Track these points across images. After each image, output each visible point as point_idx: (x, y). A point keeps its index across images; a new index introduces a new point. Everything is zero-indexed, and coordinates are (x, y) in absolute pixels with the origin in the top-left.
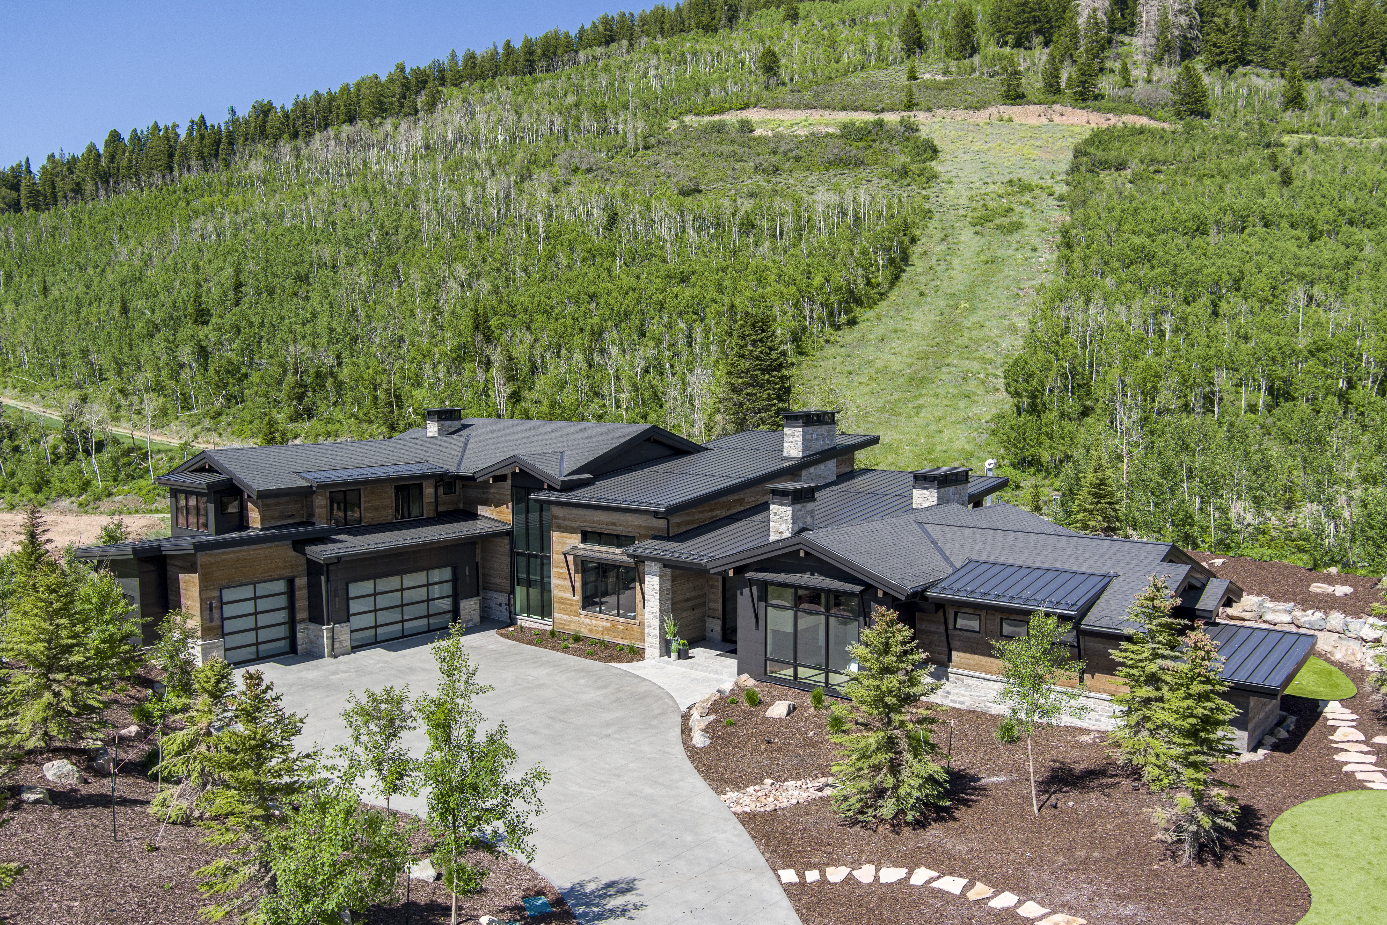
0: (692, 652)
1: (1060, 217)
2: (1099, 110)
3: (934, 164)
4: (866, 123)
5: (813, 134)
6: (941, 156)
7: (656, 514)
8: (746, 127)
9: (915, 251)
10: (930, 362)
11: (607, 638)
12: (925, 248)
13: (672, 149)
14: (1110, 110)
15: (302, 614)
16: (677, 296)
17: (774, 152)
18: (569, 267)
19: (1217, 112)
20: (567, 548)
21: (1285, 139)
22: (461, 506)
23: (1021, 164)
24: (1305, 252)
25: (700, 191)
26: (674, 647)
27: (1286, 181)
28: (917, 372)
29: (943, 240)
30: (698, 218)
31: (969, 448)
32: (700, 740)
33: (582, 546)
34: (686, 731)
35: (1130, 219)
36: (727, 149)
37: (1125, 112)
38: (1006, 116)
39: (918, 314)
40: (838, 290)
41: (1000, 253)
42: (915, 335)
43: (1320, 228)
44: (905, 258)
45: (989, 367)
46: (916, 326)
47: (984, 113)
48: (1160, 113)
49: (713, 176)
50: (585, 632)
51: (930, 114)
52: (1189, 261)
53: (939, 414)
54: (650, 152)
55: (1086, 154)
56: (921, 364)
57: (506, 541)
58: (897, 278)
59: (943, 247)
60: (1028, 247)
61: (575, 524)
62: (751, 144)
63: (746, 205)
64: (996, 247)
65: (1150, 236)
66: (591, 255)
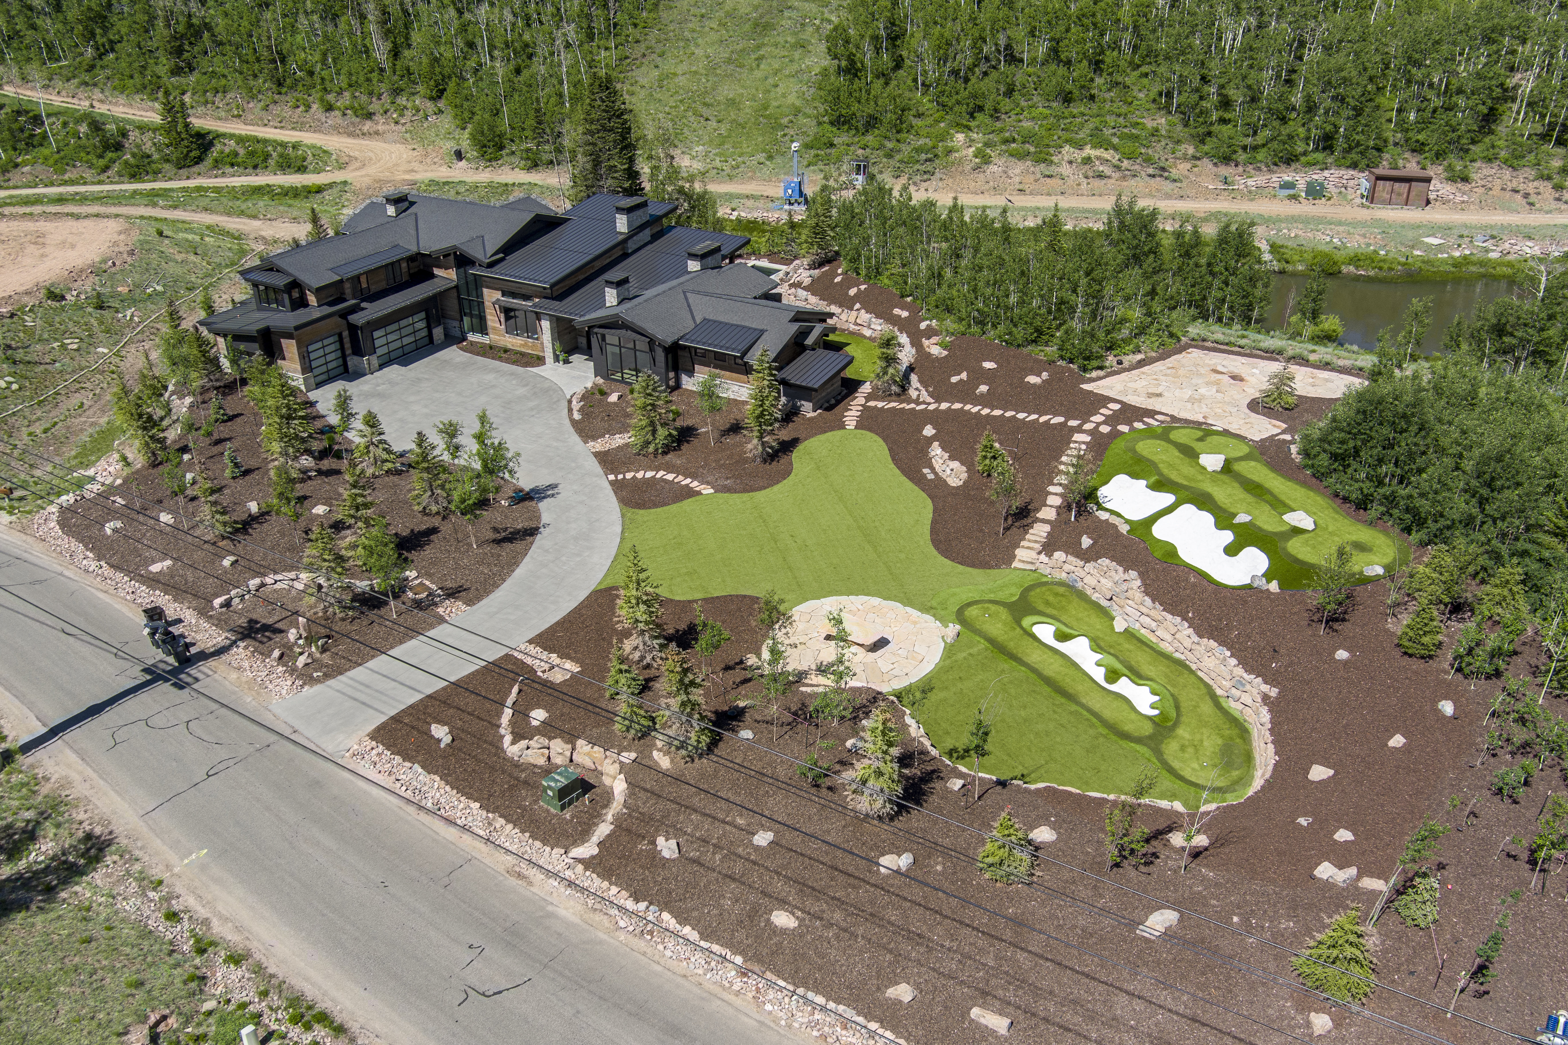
0: (571, 358)
7: (545, 288)
11: (523, 350)
15: (348, 351)
20: (494, 300)
22: (422, 267)
26: (561, 358)
28: (762, 16)
31: (798, 103)
32: (577, 416)
33: (503, 299)
34: (570, 410)
50: (509, 346)
53: (777, 66)
57: (455, 290)
61: (497, 288)
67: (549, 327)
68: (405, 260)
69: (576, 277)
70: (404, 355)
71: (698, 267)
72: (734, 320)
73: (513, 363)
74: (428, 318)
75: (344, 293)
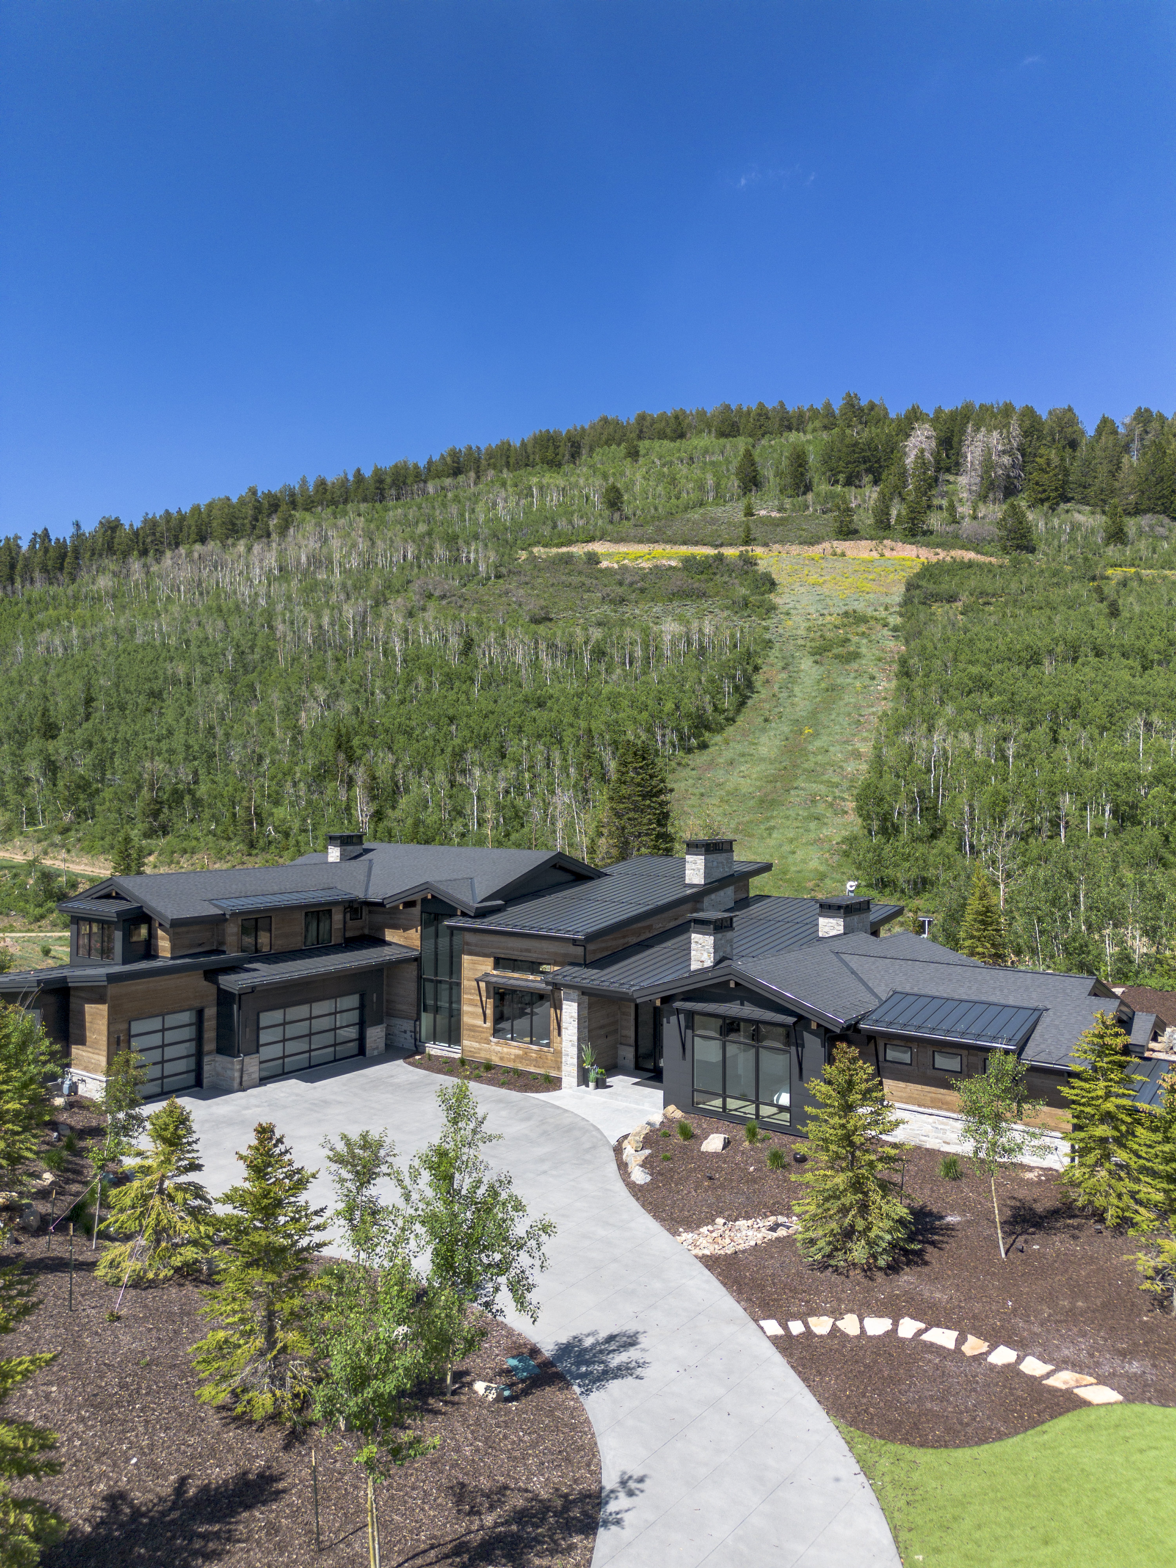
0: (610, 1081)
1: (895, 646)
2: (927, 545)
3: (772, 596)
4: (707, 557)
5: (656, 567)
6: (779, 589)
7: (574, 942)
8: (593, 559)
9: (758, 679)
10: (778, 784)
11: (521, 1067)
12: (766, 676)
13: (523, 579)
14: (938, 546)
15: (210, 1045)
16: (535, 720)
17: (621, 584)
18: (428, 690)
19: (1042, 546)
20: (479, 975)
21: (1110, 572)
22: (366, 932)
23: (856, 596)
24: (1138, 681)
25: (551, 620)
26: (592, 1075)
27: (1114, 612)
28: (766, 795)
29: (784, 668)
30: (551, 646)
31: (822, 868)
32: (639, 1176)
33: (495, 972)
34: (623, 1167)
35: (966, 649)
36: (575, 580)
37: (953, 547)
38: (839, 551)
39: (764, 739)
40: (689, 715)
41: (839, 681)
42: (762, 760)
43: (1150, 657)
44: (750, 685)
45: (836, 790)
46: (763, 751)
47: (818, 548)
48: (987, 548)
49: (562, 605)
50: (496, 1060)
51: (766, 549)
52: (1026, 689)
53: (791, 835)
54: (501, 581)
55: (918, 587)
56: (770, 787)
57: (414, 966)
58: (742, 704)
59: (784, 675)
60: (866, 675)
61: (487, 951)
62: (598, 575)
63: (597, 634)
64: (835, 675)
65: (985, 665)
66: (449, 679)
67: (576, 1015)
68: (341, 908)
69: (624, 937)
70: (310, 1067)
71: (840, 929)
72: (962, 993)
73: (502, 1085)
74: (362, 1007)
75: (222, 943)
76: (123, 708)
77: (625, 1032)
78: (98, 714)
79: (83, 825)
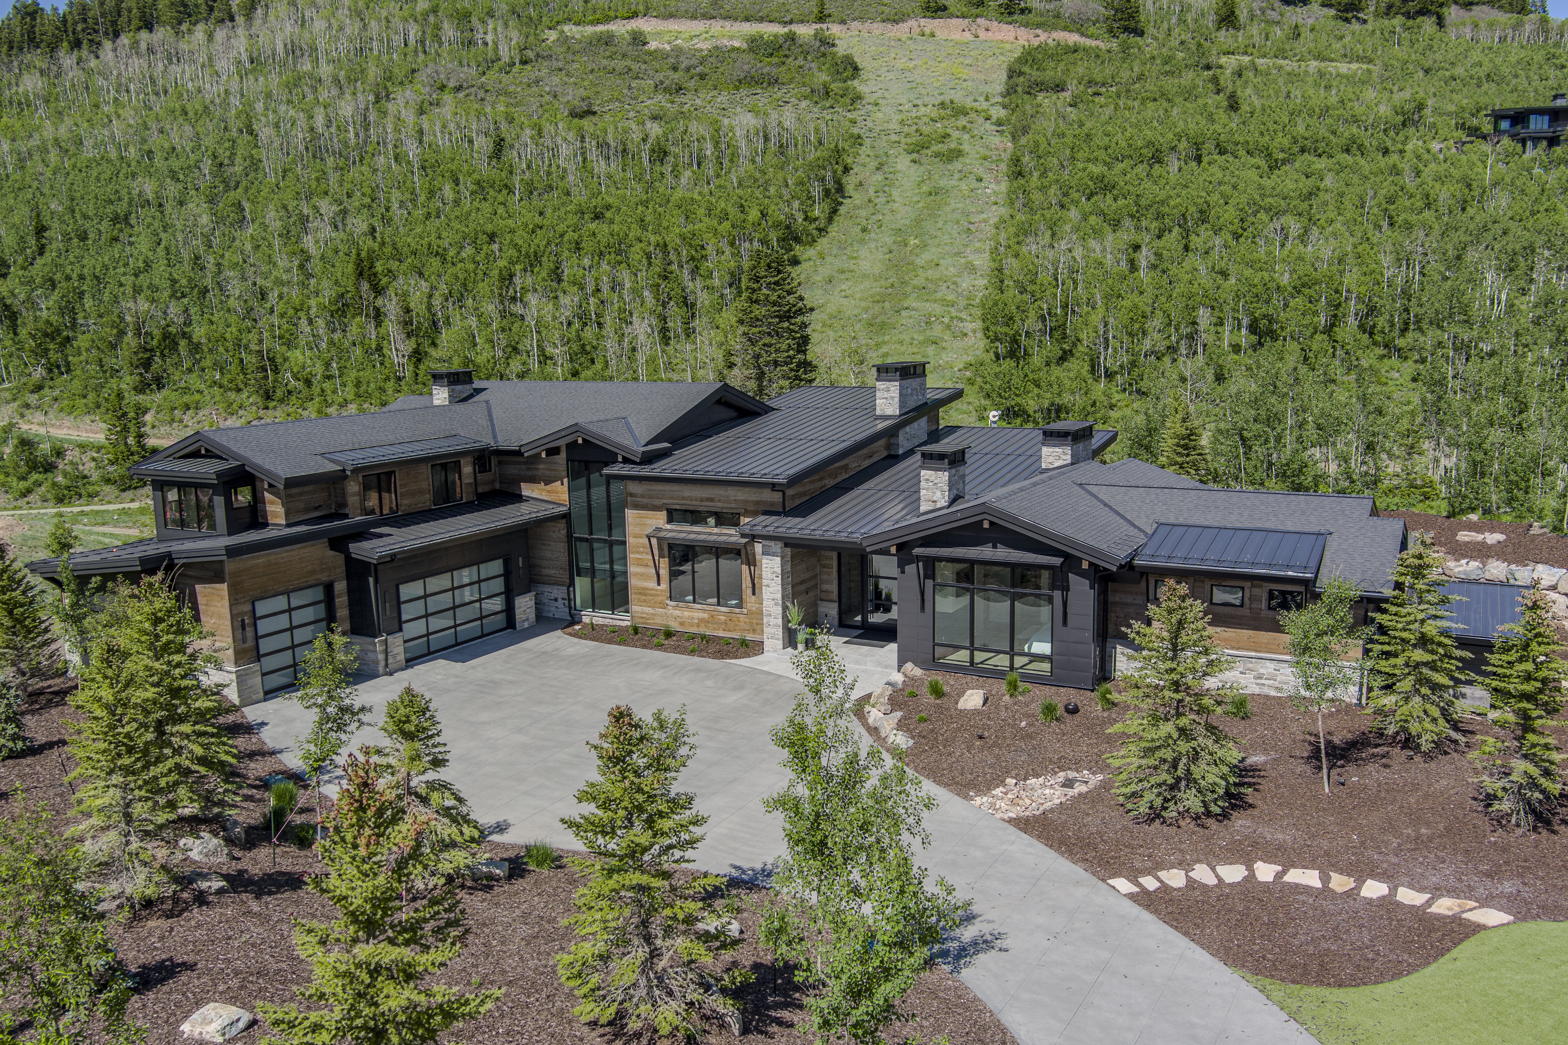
1: (1002, 144)
2: (1026, 25)
3: (856, 83)
4: (776, 36)
5: (716, 48)
6: (864, 74)
7: (773, 486)
8: (638, 39)
9: (850, 182)
10: (887, 305)
11: (707, 631)
12: (860, 178)
13: (555, 64)
14: (1038, 26)
15: (343, 625)
16: (594, 234)
17: (675, 69)
18: (457, 202)
19: (1150, 30)
20: (649, 530)
21: (1223, 60)
22: (497, 486)
23: (952, 85)
24: (1266, 182)
25: (594, 113)
26: (801, 637)
27: (1234, 105)
28: (875, 317)
29: (878, 169)
30: (603, 145)
32: (899, 741)
33: (668, 527)
34: (873, 731)
35: (1084, 146)
36: (620, 64)
37: (1054, 28)
38: (927, 31)
39: (864, 252)
40: (777, 225)
41: (942, 183)
42: (865, 276)
43: (1275, 156)
44: (840, 189)
45: (952, 310)
46: (865, 266)
47: (904, 27)
48: (1092, 30)
49: (606, 95)
50: (675, 626)
51: (845, 27)
52: (1150, 190)
54: (528, 67)
55: (1021, 74)
56: (877, 308)
57: (562, 525)
58: (834, 211)
59: (879, 177)
60: (972, 177)
61: (657, 502)
62: (647, 58)
63: (655, 129)
64: (937, 177)
65: (1105, 163)
66: (481, 188)
67: (779, 570)
68: (470, 459)
69: (821, 479)
70: (457, 644)
71: (1068, 459)
72: (1233, 521)
73: (692, 652)
74: (507, 574)
75: (344, 505)
76: (83, 237)
77: (825, 587)
78: (54, 246)
79: (59, 381)
